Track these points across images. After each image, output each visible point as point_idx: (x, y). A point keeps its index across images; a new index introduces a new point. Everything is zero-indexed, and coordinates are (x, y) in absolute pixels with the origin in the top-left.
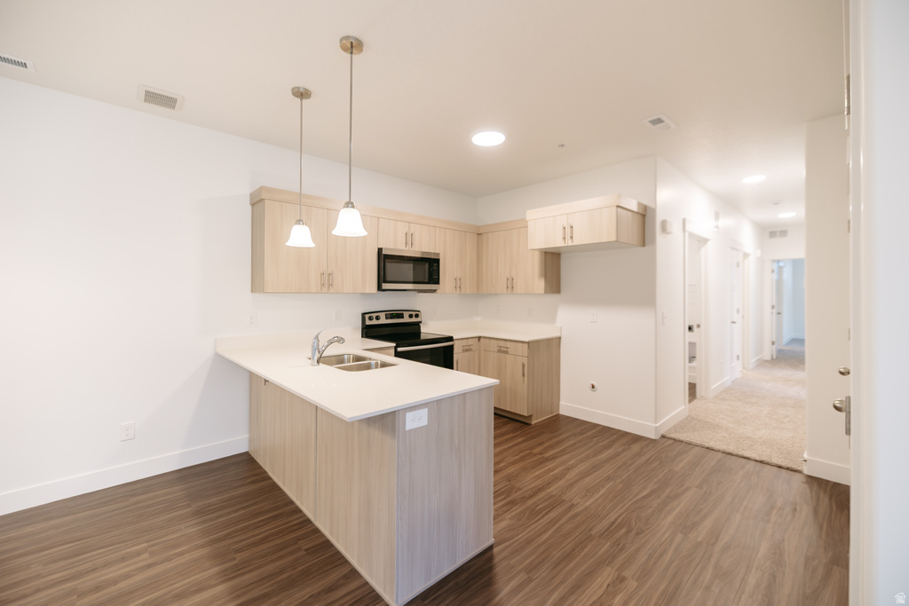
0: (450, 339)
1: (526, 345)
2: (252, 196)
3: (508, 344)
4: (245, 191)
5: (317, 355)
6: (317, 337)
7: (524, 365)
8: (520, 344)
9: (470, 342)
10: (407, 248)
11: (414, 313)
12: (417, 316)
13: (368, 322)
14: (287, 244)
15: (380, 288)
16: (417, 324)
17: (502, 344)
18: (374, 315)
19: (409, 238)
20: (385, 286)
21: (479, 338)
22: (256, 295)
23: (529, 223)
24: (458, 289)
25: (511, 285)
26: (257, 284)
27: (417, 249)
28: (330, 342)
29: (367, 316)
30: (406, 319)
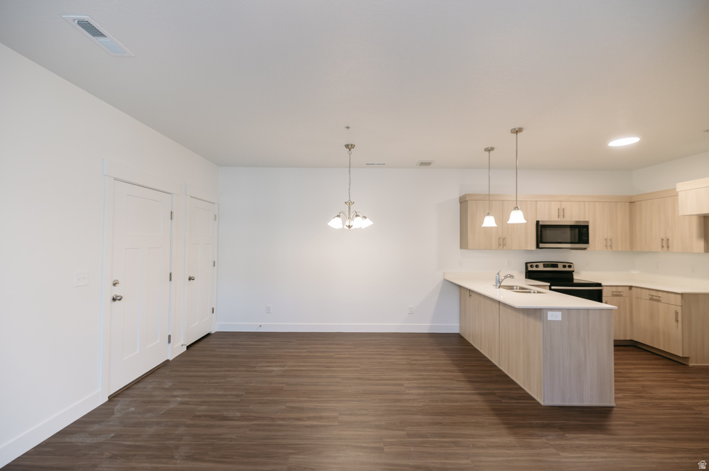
0: (600, 285)
1: (679, 297)
2: (460, 198)
3: (660, 294)
4: (456, 196)
5: (498, 285)
6: (498, 274)
7: (677, 313)
8: (674, 295)
9: (620, 289)
10: (559, 220)
11: (567, 265)
12: (570, 266)
13: (530, 269)
14: (482, 225)
15: (538, 247)
16: (571, 273)
17: (654, 293)
18: (534, 264)
19: (561, 212)
20: (541, 245)
21: (631, 287)
22: (463, 250)
23: (680, 194)
24: (609, 248)
25: (666, 244)
26: (464, 244)
27: (568, 220)
28: (506, 277)
29: (529, 265)
30: (560, 268)
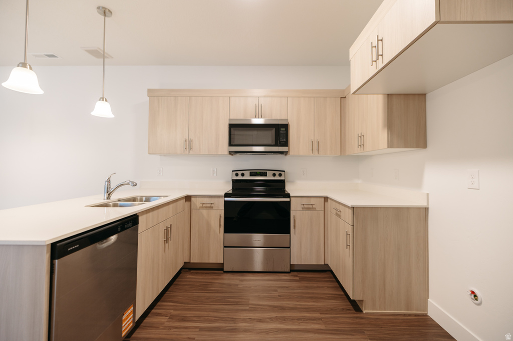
0: (288, 195)
1: (351, 211)
3: (341, 208)
7: (347, 234)
8: (347, 209)
11: (277, 173)
12: (280, 175)
13: (235, 178)
14: (93, 113)
17: (337, 206)
18: (240, 173)
19: (259, 109)
21: (326, 198)
24: (315, 151)
25: (362, 142)
28: (122, 184)
29: (234, 173)
30: (269, 177)
